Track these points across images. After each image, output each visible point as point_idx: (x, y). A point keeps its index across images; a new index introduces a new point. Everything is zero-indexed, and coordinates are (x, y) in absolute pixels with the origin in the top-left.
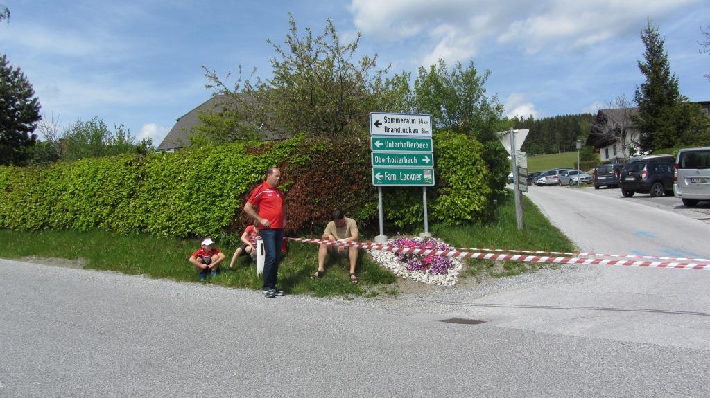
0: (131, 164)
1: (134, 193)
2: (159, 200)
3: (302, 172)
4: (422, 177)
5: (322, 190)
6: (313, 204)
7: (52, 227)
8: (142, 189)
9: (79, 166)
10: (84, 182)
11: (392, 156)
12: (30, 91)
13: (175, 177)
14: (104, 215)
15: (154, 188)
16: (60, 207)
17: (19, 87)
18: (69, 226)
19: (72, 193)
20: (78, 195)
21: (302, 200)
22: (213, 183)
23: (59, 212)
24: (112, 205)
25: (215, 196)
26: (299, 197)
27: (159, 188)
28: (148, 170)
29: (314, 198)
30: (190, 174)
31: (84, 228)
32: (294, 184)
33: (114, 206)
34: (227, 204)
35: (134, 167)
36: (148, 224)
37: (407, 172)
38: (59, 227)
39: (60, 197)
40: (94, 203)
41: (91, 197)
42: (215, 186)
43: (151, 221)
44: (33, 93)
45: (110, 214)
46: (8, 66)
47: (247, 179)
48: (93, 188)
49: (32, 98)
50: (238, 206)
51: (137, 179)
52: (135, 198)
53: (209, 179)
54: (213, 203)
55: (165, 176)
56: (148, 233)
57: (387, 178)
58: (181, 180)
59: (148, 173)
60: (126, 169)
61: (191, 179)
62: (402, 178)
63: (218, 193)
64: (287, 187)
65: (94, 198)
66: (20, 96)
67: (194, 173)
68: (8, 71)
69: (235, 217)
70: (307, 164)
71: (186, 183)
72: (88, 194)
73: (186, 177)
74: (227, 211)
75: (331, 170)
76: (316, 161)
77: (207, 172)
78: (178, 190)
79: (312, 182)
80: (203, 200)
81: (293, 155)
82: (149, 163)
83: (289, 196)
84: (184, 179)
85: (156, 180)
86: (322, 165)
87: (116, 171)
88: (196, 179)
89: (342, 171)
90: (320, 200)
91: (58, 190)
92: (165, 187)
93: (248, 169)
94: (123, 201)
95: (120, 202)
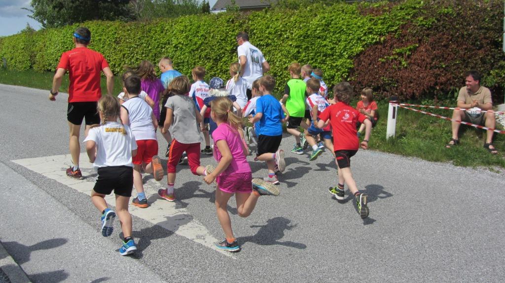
3: (428, 35)
5: (449, 54)
6: (439, 68)
9: (181, 22)
10: (187, 37)
13: (281, 35)
19: (176, 47)
20: (181, 48)
21: (427, 64)
22: (325, 43)
24: (214, 60)
25: (325, 55)
26: (424, 60)
27: (264, 45)
29: (440, 62)
30: (296, 32)
32: (418, 47)
34: (339, 63)
35: (237, 24)
39: (164, 50)
41: (193, 51)
42: (325, 46)
47: (364, 40)
48: (196, 44)
53: (319, 38)
55: (270, 33)
58: (288, 38)
59: (253, 30)
60: (229, 26)
61: (299, 37)
63: (329, 52)
64: (410, 50)
65: (196, 52)
67: (301, 32)
69: (348, 76)
70: (434, 27)
71: (294, 41)
72: (191, 48)
73: (293, 36)
74: (338, 70)
75: (459, 34)
76: (443, 24)
77: (318, 32)
78: (283, 48)
79: (439, 46)
80: (312, 59)
81: (417, 17)
82: (253, 21)
83: (411, 59)
84: (290, 37)
85: (260, 37)
86: (449, 28)
87: (218, 28)
88: (304, 37)
89: (470, 35)
90: (447, 64)
91: (162, 44)
92: (271, 44)
93: (364, 30)
94: (226, 56)
95: (224, 56)
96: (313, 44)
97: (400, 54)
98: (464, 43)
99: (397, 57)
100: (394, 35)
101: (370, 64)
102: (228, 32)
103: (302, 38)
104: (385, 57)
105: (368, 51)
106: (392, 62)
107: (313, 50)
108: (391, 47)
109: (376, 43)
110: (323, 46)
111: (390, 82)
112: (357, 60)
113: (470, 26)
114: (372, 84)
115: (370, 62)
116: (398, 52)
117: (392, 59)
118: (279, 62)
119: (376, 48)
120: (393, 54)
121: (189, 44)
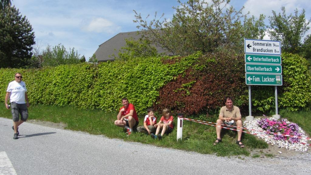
0: (89, 69)
1: (91, 85)
2: (107, 90)
3: (201, 75)
4: (275, 80)
5: (214, 87)
6: (209, 95)
7: (43, 103)
8: (97, 83)
9: (58, 69)
10: (61, 78)
11: (257, 66)
12: (31, 28)
13: (117, 77)
14: (73, 97)
15: (103, 83)
16: (48, 92)
17: (25, 26)
18: (53, 103)
19: (55, 84)
20: (58, 85)
21: (201, 93)
22: (142, 81)
23: (47, 95)
24: (78, 92)
25: (143, 89)
26: (199, 91)
27: (107, 83)
28: (100, 72)
29: (209, 91)
30: (126, 75)
31: (61, 104)
32: (196, 82)
33: (79, 92)
34: (150, 94)
35: (91, 70)
36: (100, 104)
37: (265, 76)
38: (47, 103)
39: (48, 86)
40: (68, 90)
41: (66, 87)
42: (142, 83)
43: (102, 102)
44: (32, 30)
45: (77, 97)
46: (19, 15)
47: (165, 79)
48: (67, 82)
49: (31, 32)
50: (158, 95)
51: (93, 77)
52: (92, 88)
53: (139, 78)
54: (142, 93)
55: (110, 76)
56: (100, 109)
57: (254, 80)
58: (120, 78)
59: (100, 74)
60: (87, 71)
61: (127, 78)
62: (263, 80)
63: (145, 86)
64: (191, 84)
65: (67, 88)
66: (25, 31)
67: (129, 74)
68: (20, 18)
69: (156, 102)
70: (205, 70)
71: (124, 80)
72: (64, 85)
73: (124, 77)
74: (150, 98)
75: (220, 74)
76: (210, 68)
77: (138, 74)
78: (118, 85)
79: (208, 82)
80: (135, 91)
81: (194, 64)
82: (101, 68)
83: (192, 90)
84: (122, 78)
85: (105, 78)
86: (213, 71)
87: (80, 72)
88: (130, 78)
89: (226, 75)
90: (213, 93)
91: (47, 83)
92: (111, 82)
93: (165, 73)
94: (85, 90)
95: (83, 90)
96: (135, 82)
97: (186, 87)
98: (223, 79)
99: (184, 89)
100: (182, 76)
101: (169, 94)
102: (86, 75)
103: (129, 78)
104: (177, 89)
105: (167, 85)
106: (181, 92)
107: (135, 85)
108: (180, 83)
109: (172, 81)
110: (141, 83)
111: (180, 104)
112: (161, 91)
113: (226, 70)
114: (170, 106)
115: (168, 92)
116: (184, 86)
117: (181, 90)
118: (116, 93)
119: (172, 84)
120: (181, 87)
121: (63, 83)
